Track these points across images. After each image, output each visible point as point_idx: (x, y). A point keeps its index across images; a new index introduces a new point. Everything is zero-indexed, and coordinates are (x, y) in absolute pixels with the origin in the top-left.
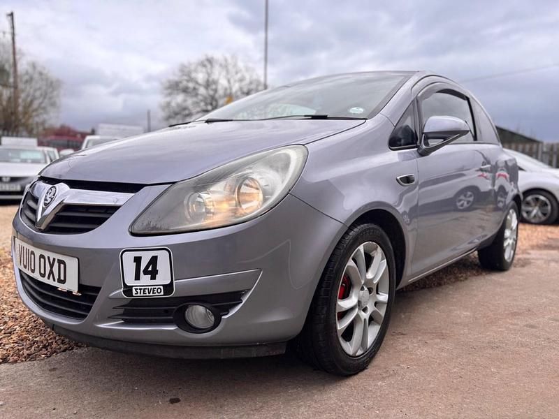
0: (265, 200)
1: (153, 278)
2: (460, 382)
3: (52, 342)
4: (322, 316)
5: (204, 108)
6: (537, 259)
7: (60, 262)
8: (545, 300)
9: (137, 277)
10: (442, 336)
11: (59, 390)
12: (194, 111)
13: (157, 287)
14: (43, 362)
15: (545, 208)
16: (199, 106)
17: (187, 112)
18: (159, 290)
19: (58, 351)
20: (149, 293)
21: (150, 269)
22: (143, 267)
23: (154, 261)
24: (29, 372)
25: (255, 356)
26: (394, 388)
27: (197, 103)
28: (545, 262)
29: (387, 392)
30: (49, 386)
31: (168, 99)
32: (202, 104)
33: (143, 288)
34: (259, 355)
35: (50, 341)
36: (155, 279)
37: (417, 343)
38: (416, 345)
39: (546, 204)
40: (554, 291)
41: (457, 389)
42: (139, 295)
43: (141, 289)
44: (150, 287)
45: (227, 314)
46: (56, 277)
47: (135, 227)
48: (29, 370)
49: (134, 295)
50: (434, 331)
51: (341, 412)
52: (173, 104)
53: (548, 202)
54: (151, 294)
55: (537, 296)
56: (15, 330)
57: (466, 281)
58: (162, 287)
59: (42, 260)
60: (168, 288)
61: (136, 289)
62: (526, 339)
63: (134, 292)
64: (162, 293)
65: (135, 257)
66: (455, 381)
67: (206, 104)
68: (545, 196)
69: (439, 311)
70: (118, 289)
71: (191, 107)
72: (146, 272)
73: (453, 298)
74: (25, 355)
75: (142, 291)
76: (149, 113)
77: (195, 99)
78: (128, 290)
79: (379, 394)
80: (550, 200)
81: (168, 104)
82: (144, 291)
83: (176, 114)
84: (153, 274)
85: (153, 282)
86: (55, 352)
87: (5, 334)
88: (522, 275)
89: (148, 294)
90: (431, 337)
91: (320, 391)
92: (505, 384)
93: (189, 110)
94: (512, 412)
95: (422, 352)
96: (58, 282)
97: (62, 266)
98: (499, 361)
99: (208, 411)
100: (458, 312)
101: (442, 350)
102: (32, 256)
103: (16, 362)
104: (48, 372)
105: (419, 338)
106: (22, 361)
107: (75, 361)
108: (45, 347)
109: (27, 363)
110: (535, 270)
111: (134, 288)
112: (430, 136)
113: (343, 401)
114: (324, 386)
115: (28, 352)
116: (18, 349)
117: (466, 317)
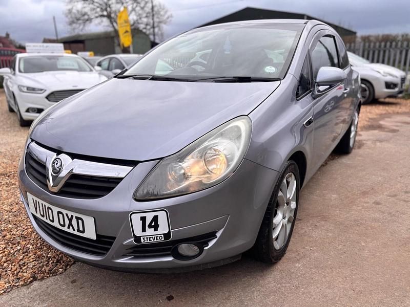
0: (228, 166)
1: (156, 230)
2: (345, 257)
3: (62, 256)
4: (266, 235)
5: (101, 13)
6: (367, 140)
7: (78, 218)
8: (380, 179)
9: (144, 230)
10: (325, 218)
11: (86, 299)
12: (93, 17)
13: (159, 236)
14: (63, 276)
15: (365, 93)
16: (96, 13)
17: (86, 17)
18: (161, 238)
19: (69, 263)
20: (154, 240)
21: (153, 224)
22: (148, 223)
23: (155, 219)
24: (57, 286)
25: (222, 264)
26: (307, 267)
27: (94, 9)
28: (373, 143)
29: (304, 272)
30: (78, 297)
31: (70, 7)
32: (98, 10)
33: (149, 237)
34: (225, 264)
35: (60, 256)
36: (157, 230)
37: (310, 226)
38: (310, 228)
39: (366, 90)
40: (384, 169)
41: (345, 264)
42: (146, 242)
43: (147, 238)
44: (154, 236)
45: (207, 246)
46: (76, 228)
47: (138, 194)
48: (56, 284)
49: (142, 242)
50: (318, 215)
51: (280, 293)
52: (74, 11)
53: (367, 88)
54: (155, 240)
55: (375, 175)
56: (29, 249)
57: (327, 166)
58: (162, 236)
59: (61, 216)
60: (167, 236)
61: (143, 238)
62: (377, 215)
63: (142, 240)
64: (163, 239)
65: (141, 217)
66: (342, 257)
67: (102, 10)
68: (365, 84)
69: (317, 196)
70: (129, 238)
71: (89, 13)
72: (150, 226)
73: (323, 183)
74: (47, 271)
75: (148, 239)
76: (54, 18)
77: (91, 6)
78: (137, 239)
79: (299, 275)
80: (368, 87)
81: (70, 11)
82: (150, 239)
83: (78, 19)
84: (156, 227)
85: (156, 233)
86: (68, 265)
87: (23, 253)
88: (360, 156)
89: (152, 241)
90: (318, 220)
91: (261, 276)
92: (374, 255)
93: (88, 15)
94: (383, 278)
95: (315, 234)
96: (78, 231)
97: (80, 222)
98: (364, 236)
99: (195, 304)
100: (329, 196)
101: (327, 230)
102: (50, 211)
103: (43, 278)
104: (71, 284)
105: (311, 222)
106: (48, 277)
107: (87, 272)
108: (58, 261)
109: (52, 279)
110: (368, 150)
111: (142, 238)
112: (320, 84)
113: (279, 283)
114: (262, 272)
115: (48, 268)
116: (40, 267)
117: (335, 199)
